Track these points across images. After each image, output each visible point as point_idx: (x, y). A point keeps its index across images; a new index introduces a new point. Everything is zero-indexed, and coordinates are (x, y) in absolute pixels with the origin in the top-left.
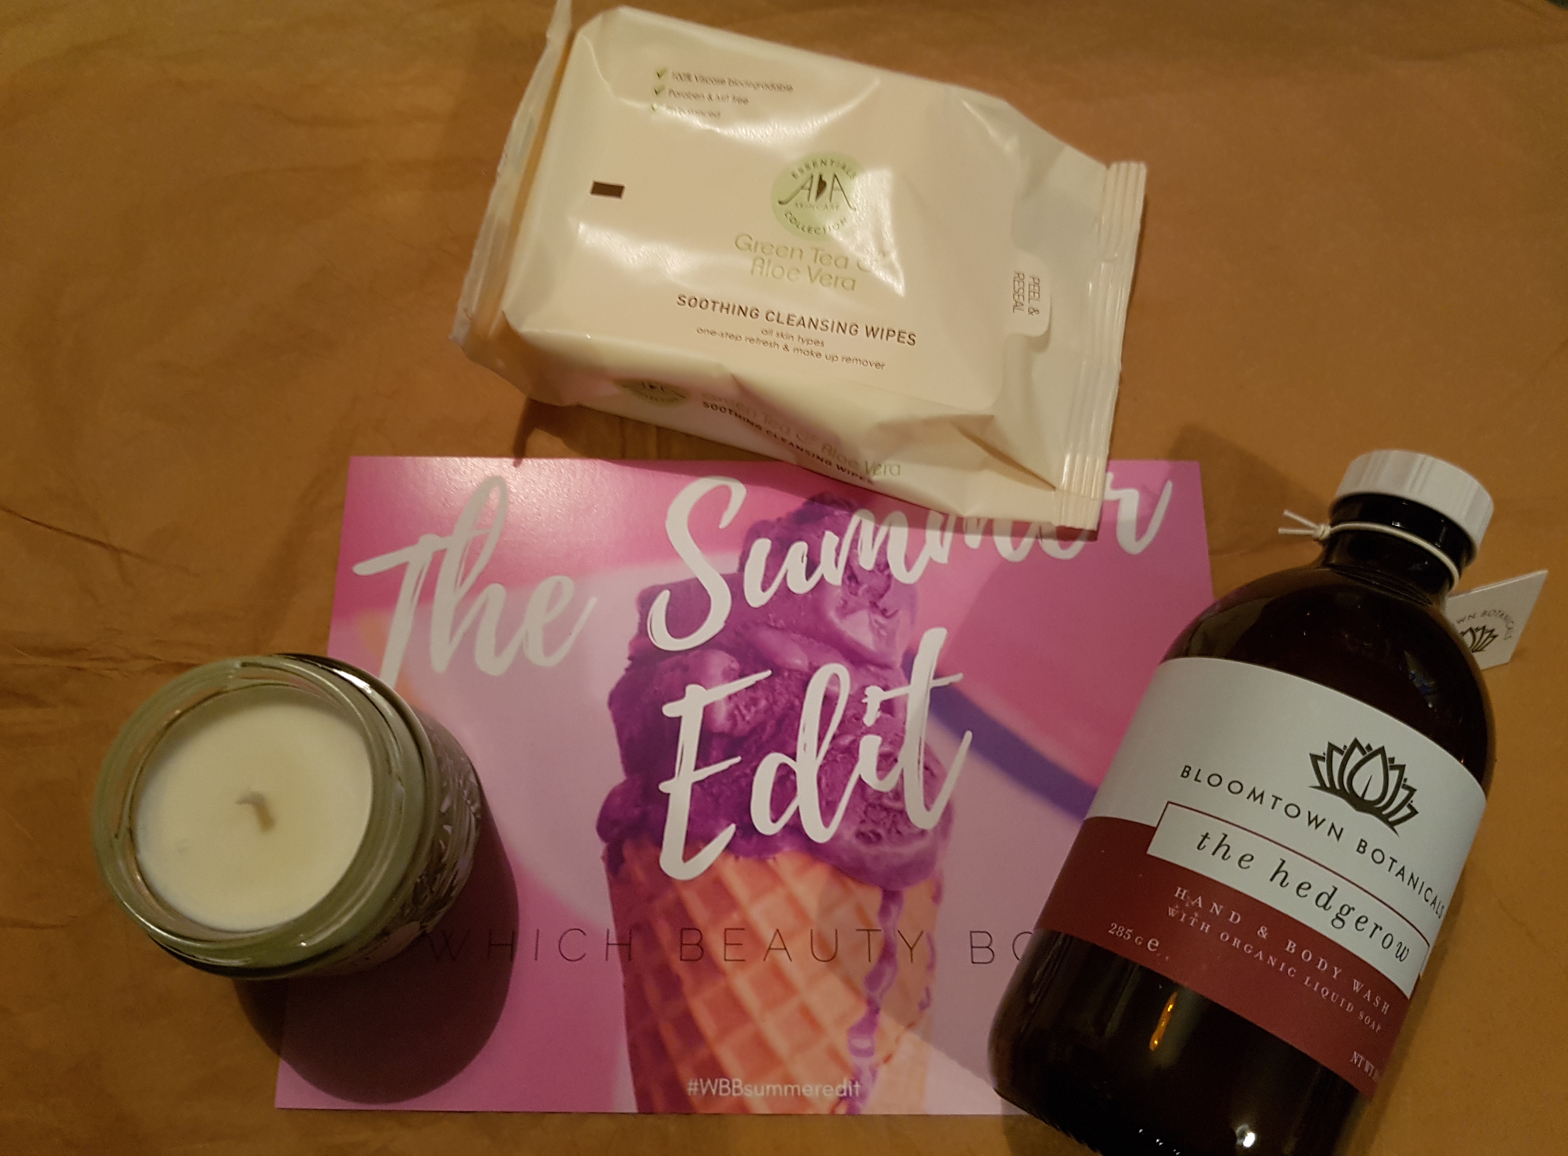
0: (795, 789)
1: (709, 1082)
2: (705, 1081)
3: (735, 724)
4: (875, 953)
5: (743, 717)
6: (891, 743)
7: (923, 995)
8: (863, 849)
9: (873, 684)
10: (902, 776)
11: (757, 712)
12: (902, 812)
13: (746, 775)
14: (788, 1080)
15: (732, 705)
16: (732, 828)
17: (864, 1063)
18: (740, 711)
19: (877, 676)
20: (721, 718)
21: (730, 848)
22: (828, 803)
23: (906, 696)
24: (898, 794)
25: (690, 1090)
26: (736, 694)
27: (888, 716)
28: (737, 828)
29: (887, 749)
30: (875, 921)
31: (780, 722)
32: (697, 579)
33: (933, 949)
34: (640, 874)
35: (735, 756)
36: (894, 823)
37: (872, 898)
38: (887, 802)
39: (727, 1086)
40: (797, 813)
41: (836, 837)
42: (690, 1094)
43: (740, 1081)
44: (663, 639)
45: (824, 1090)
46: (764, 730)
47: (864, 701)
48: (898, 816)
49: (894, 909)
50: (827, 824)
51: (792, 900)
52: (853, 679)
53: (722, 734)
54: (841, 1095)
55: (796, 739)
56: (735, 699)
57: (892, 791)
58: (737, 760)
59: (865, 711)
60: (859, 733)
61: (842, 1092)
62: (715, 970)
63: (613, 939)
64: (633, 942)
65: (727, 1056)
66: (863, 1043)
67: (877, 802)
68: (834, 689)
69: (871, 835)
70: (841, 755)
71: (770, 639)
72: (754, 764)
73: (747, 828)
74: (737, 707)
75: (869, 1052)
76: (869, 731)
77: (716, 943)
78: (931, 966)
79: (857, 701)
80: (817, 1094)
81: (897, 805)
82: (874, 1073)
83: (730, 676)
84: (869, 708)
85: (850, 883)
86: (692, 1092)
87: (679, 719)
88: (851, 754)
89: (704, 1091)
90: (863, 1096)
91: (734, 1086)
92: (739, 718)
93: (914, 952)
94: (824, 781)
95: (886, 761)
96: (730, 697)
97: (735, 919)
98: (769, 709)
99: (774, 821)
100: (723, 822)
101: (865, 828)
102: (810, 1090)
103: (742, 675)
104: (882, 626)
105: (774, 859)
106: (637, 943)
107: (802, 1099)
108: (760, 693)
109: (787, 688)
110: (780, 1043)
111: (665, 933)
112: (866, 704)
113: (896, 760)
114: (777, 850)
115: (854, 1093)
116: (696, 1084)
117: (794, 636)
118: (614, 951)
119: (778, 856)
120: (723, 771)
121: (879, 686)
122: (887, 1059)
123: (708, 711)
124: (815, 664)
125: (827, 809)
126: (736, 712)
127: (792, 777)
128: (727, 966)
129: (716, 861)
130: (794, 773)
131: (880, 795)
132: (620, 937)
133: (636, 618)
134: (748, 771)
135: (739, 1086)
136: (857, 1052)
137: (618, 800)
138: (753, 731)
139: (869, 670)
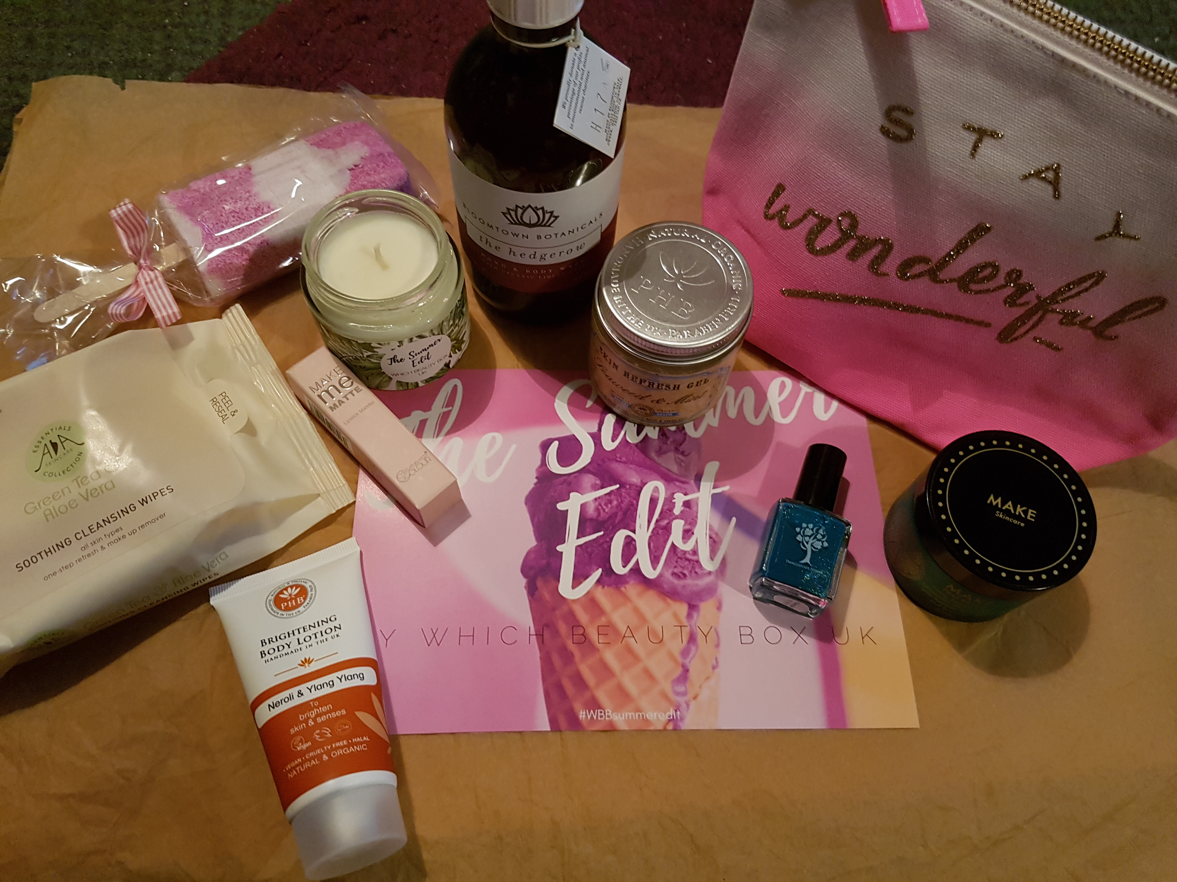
0: (635, 549)
1: (592, 711)
2: (589, 712)
3: (599, 514)
4: (685, 639)
5: (604, 510)
6: (690, 524)
7: (714, 662)
8: (676, 581)
9: (679, 492)
10: (697, 542)
11: (612, 508)
12: (698, 561)
13: (607, 542)
14: (638, 710)
15: (597, 503)
16: (600, 570)
17: (681, 700)
18: (601, 506)
19: (681, 488)
20: (591, 511)
21: (599, 582)
22: (655, 557)
23: (698, 498)
24: (695, 552)
25: (581, 716)
26: (599, 498)
27: (688, 509)
28: (603, 571)
29: (688, 527)
30: (685, 622)
31: (625, 514)
32: (574, 435)
33: (718, 635)
34: (547, 596)
35: (600, 531)
36: (693, 568)
37: (682, 609)
38: (688, 556)
39: (603, 714)
40: (637, 562)
41: (660, 576)
42: (581, 719)
43: (610, 711)
44: (555, 467)
45: (659, 715)
46: (616, 517)
47: (673, 501)
48: (696, 563)
49: (695, 615)
50: (654, 568)
51: (636, 610)
52: (667, 489)
53: (591, 520)
54: (669, 718)
55: (635, 522)
56: (599, 500)
57: (691, 550)
58: (602, 533)
59: (674, 507)
60: (671, 518)
61: (670, 717)
62: (593, 649)
63: (533, 632)
64: (545, 633)
65: (602, 696)
66: (681, 689)
67: (683, 556)
68: (656, 494)
69: (681, 575)
70: (661, 531)
71: (618, 468)
72: (611, 535)
73: (608, 571)
74: (600, 505)
75: (685, 694)
76: (677, 517)
77: (593, 634)
78: (717, 646)
79: (670, 502)
80: (655, 717)
81: (694, 558)
82: (688, 705)
83: (595, 488)
84: (676, 505)
85: (669, 601)
86: (582, 718)
87: (567, 510)
88: (667, 530)
89: (589, 717)
90: (682, 719)
91: (606, 714)
92: (602, 511)
93: (707, 637)
94: (652, 544)
95: (687, 534)
96: (596, 499)
97: (603, 620)
98: (619, 506)
99: (624, 567)
100: (595, 567)
101: (676, 570)
102: (651, 716)
103: (602, 487)
104: (682, 461)
105: (625, 587)
106: (547, 635)
107: (647, 721)
108: (613, 497)
109: (628, 494)
110: (632, 688)
111: (563, 628)
112: (675, 503)
113: (693, 533)
114: (626, 582)
115: (677, 717)
116: (584, 713)
117: (631, 466)
118: (534, 638)
119: (627, 586)
120: (594, 540)
121: (682, 493)
122: (695, 698)
123: (583, 507)
124: (645, 481)
125: (655, 560)
126: (600, 508)
127: (634, 543)
128: (600, 646)
129: (592, 588)
130: (635, 541)
131: (685, 552)
132: (536, 631)
133: (539, 456)
134: (608, 540)
135: (610, 714)
136: (678, 694)
137: (532, 556)
138: (610, 517)
139: (675, 484)
